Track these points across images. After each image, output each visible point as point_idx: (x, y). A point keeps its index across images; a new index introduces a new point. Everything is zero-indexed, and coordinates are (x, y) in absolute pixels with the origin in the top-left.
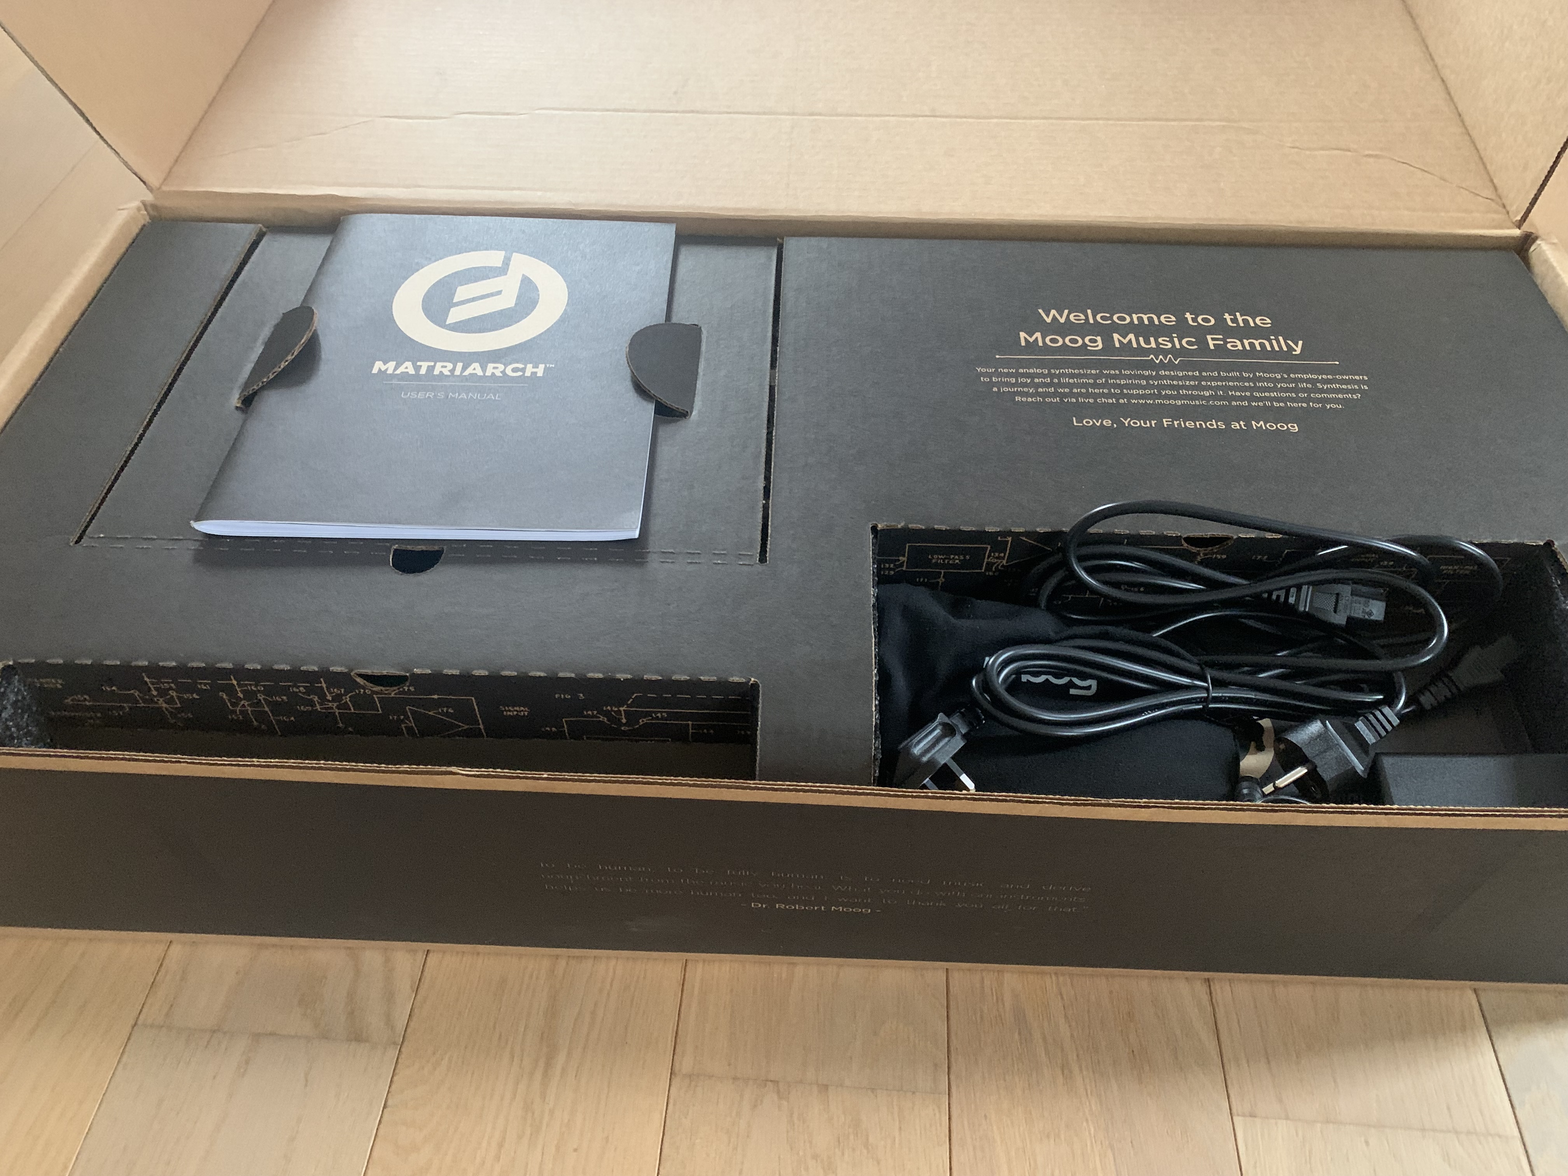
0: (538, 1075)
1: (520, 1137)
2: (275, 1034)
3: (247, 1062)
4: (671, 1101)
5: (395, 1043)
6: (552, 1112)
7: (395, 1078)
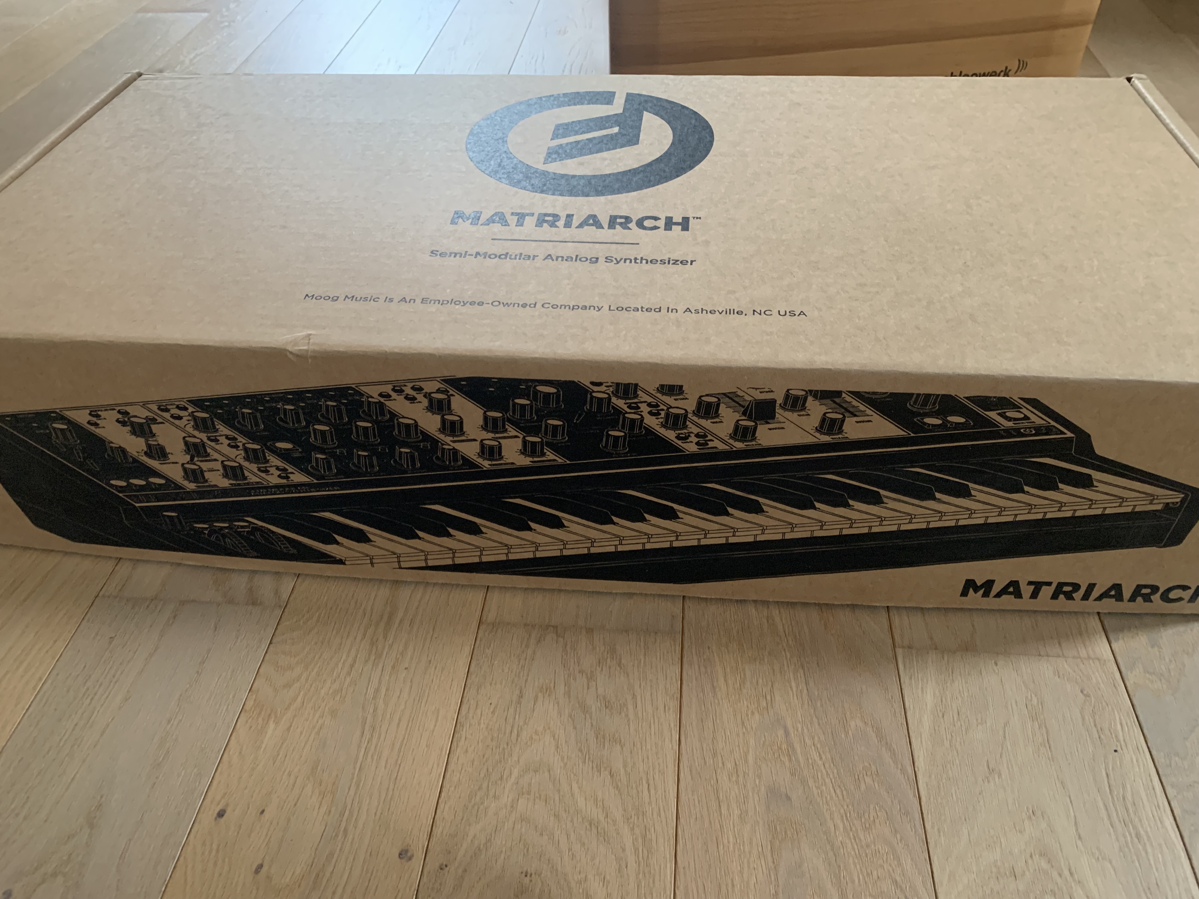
0: (382, 625)
1: (366, 661)
2: (195, 601)
3: (175, 617)
4: (478, 639)
5: (280, 606)
6: (391, 646)
7: (279, 627)
